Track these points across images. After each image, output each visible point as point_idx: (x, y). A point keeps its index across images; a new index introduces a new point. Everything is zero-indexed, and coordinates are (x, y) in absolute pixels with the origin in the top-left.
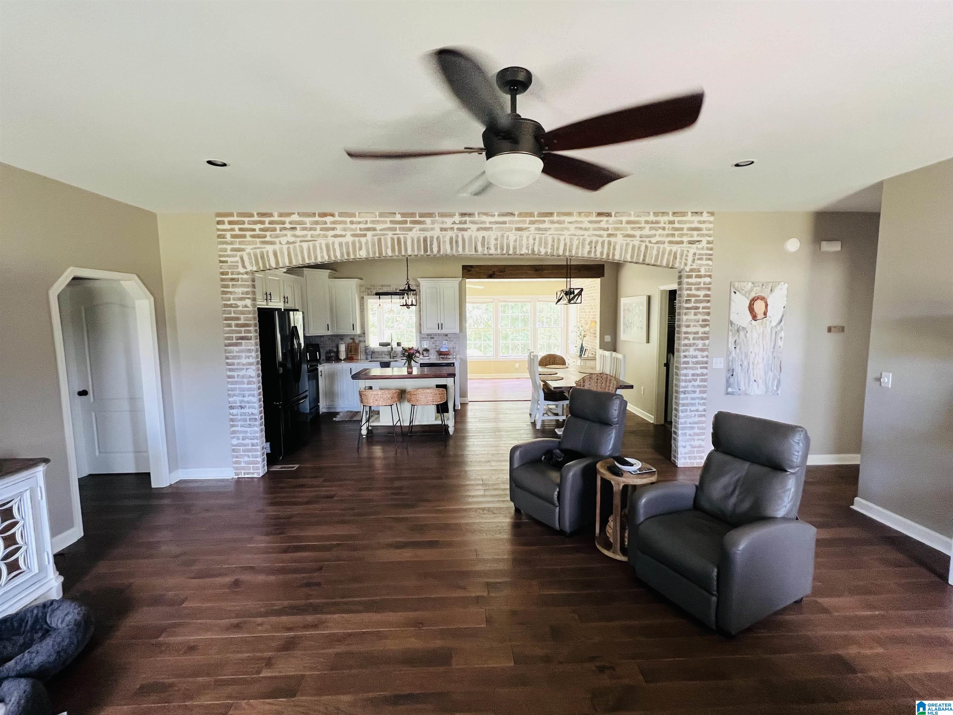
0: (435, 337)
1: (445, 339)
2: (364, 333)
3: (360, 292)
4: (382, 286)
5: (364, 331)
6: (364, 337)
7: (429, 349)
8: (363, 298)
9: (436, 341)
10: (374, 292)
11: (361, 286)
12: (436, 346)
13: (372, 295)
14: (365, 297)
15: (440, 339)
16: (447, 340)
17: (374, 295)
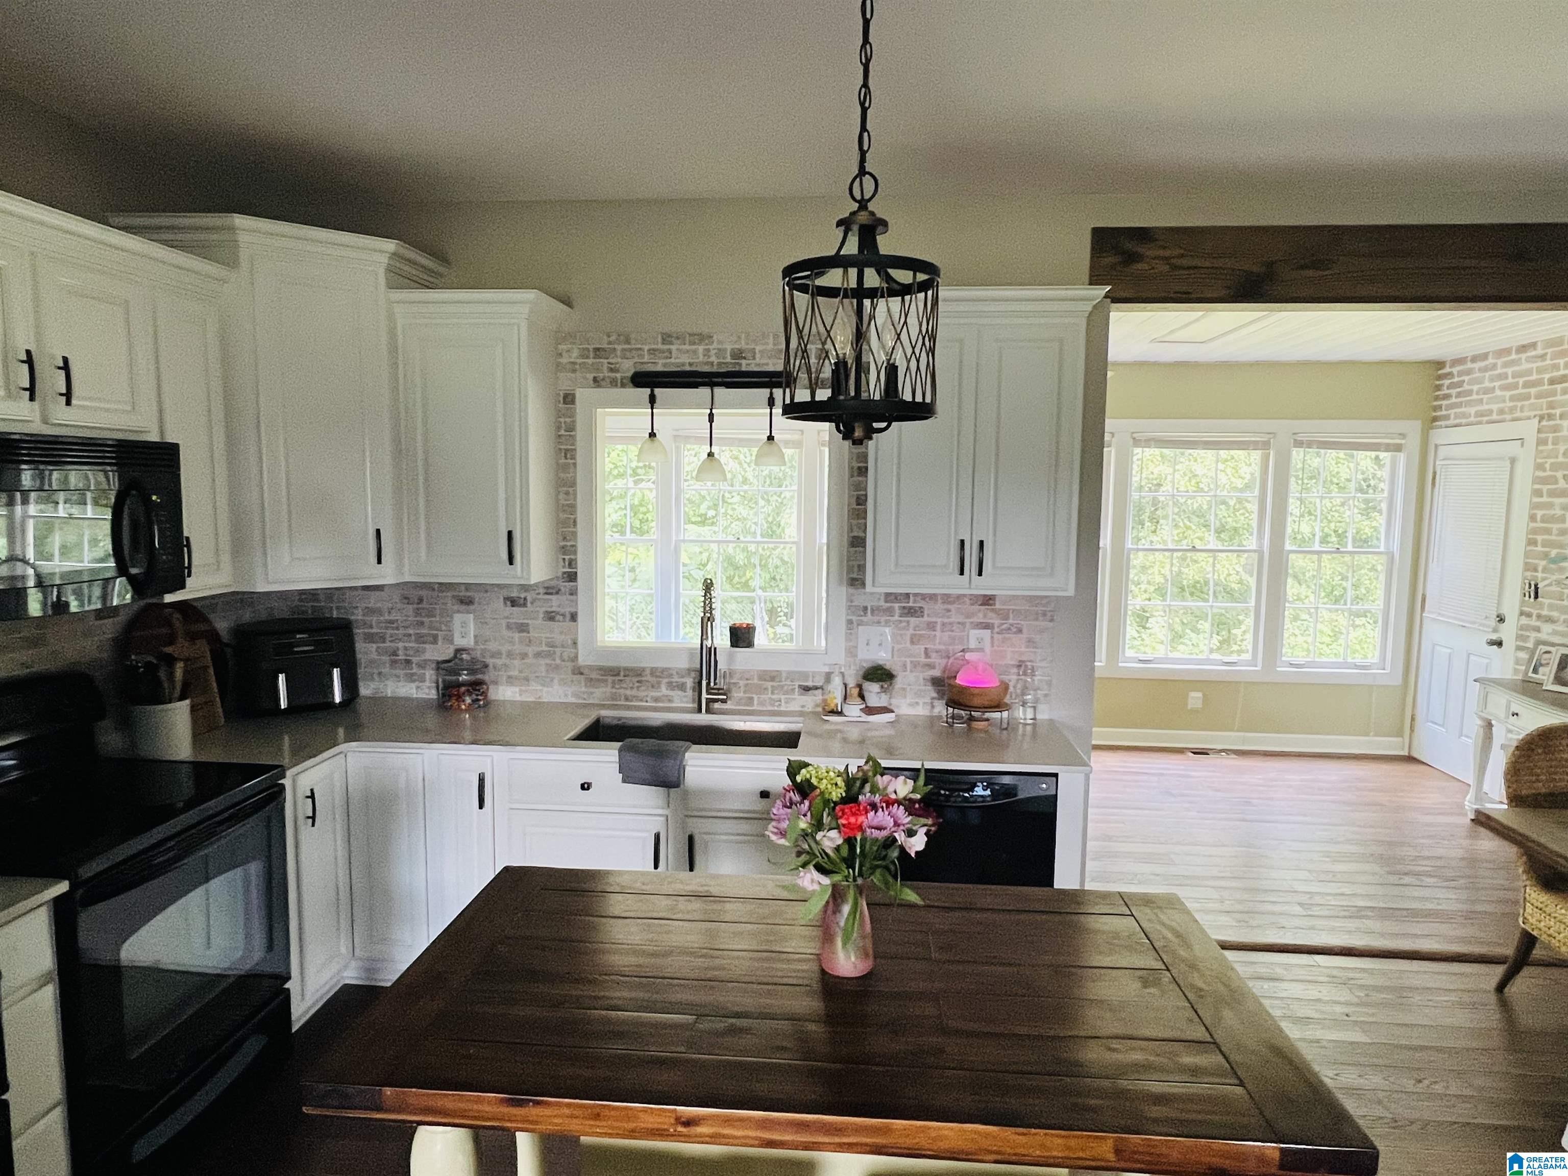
0: (927, 606)
1: (979, 618)
2: (572, 577)
3: (559, 367)
4: (667, 338)
5: (572, 563)
6: (573, 592)
7: (894, 667)
8: (569, 399)
9: (931, 626)
10: (628, 368)
11: (562, 337)
12: (927, 653)
13: (613, 383)
14: (583, 395)
15: (955, 618)
16: (987, 626)
17: (623, 385)
